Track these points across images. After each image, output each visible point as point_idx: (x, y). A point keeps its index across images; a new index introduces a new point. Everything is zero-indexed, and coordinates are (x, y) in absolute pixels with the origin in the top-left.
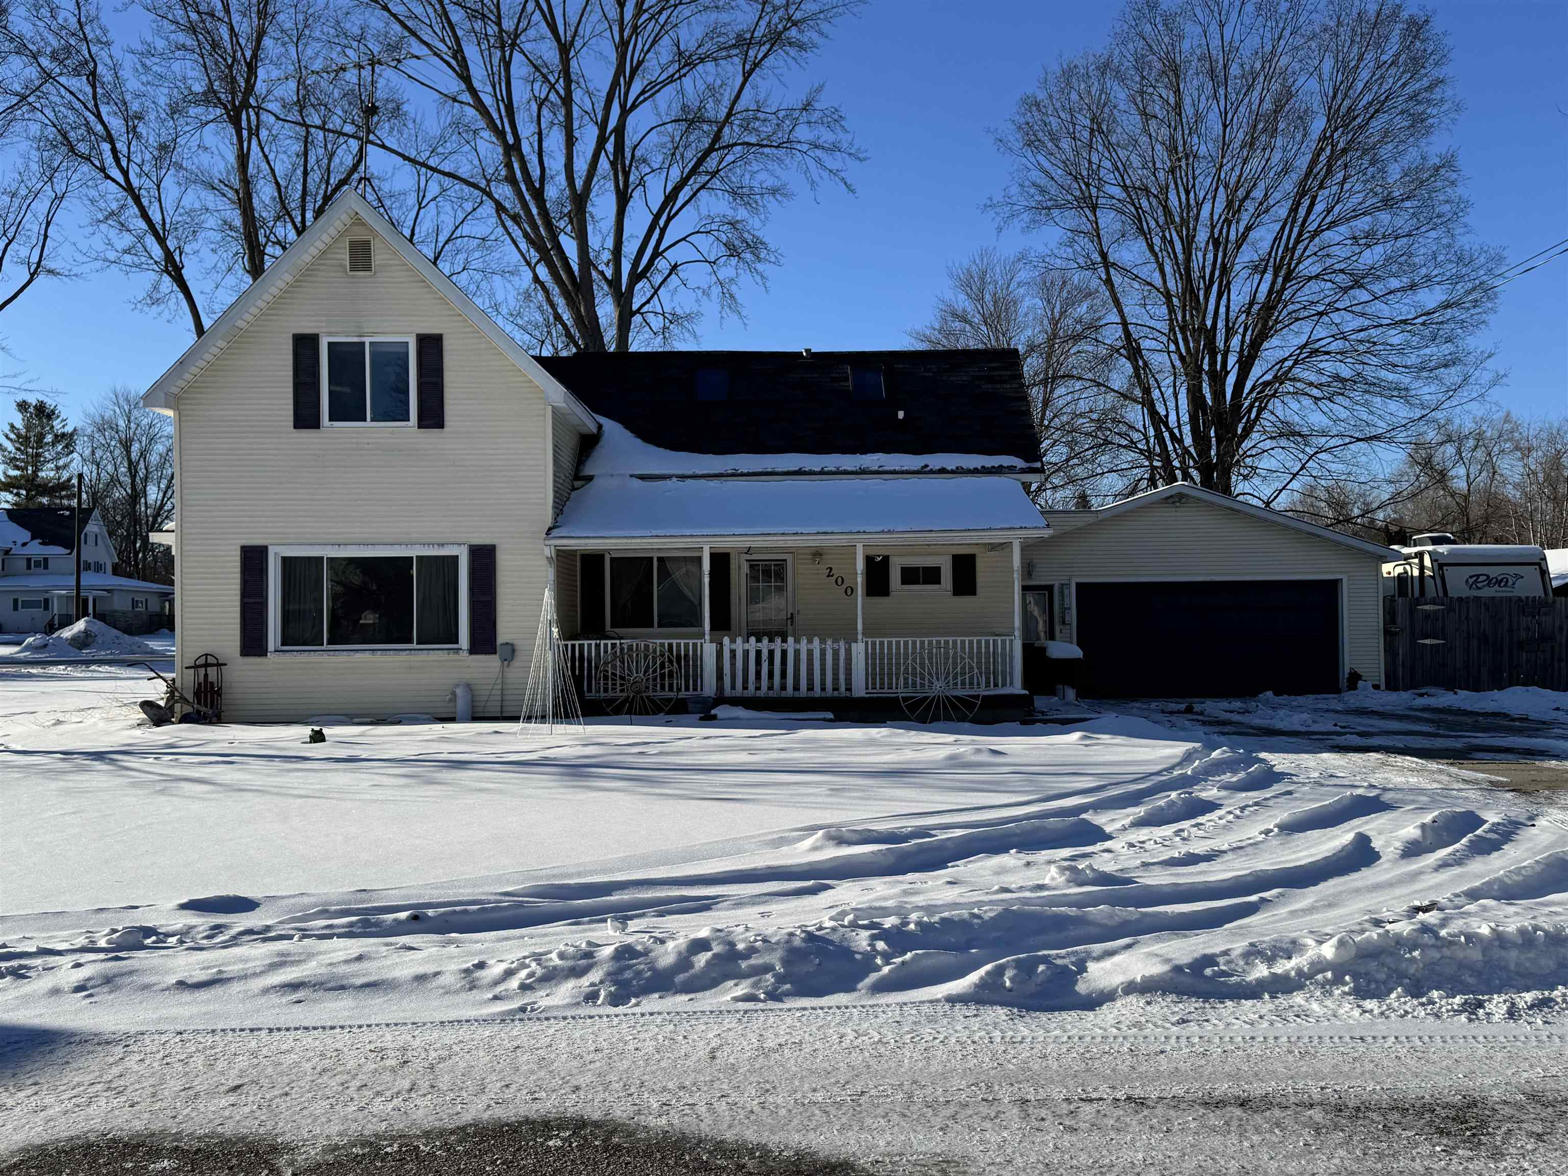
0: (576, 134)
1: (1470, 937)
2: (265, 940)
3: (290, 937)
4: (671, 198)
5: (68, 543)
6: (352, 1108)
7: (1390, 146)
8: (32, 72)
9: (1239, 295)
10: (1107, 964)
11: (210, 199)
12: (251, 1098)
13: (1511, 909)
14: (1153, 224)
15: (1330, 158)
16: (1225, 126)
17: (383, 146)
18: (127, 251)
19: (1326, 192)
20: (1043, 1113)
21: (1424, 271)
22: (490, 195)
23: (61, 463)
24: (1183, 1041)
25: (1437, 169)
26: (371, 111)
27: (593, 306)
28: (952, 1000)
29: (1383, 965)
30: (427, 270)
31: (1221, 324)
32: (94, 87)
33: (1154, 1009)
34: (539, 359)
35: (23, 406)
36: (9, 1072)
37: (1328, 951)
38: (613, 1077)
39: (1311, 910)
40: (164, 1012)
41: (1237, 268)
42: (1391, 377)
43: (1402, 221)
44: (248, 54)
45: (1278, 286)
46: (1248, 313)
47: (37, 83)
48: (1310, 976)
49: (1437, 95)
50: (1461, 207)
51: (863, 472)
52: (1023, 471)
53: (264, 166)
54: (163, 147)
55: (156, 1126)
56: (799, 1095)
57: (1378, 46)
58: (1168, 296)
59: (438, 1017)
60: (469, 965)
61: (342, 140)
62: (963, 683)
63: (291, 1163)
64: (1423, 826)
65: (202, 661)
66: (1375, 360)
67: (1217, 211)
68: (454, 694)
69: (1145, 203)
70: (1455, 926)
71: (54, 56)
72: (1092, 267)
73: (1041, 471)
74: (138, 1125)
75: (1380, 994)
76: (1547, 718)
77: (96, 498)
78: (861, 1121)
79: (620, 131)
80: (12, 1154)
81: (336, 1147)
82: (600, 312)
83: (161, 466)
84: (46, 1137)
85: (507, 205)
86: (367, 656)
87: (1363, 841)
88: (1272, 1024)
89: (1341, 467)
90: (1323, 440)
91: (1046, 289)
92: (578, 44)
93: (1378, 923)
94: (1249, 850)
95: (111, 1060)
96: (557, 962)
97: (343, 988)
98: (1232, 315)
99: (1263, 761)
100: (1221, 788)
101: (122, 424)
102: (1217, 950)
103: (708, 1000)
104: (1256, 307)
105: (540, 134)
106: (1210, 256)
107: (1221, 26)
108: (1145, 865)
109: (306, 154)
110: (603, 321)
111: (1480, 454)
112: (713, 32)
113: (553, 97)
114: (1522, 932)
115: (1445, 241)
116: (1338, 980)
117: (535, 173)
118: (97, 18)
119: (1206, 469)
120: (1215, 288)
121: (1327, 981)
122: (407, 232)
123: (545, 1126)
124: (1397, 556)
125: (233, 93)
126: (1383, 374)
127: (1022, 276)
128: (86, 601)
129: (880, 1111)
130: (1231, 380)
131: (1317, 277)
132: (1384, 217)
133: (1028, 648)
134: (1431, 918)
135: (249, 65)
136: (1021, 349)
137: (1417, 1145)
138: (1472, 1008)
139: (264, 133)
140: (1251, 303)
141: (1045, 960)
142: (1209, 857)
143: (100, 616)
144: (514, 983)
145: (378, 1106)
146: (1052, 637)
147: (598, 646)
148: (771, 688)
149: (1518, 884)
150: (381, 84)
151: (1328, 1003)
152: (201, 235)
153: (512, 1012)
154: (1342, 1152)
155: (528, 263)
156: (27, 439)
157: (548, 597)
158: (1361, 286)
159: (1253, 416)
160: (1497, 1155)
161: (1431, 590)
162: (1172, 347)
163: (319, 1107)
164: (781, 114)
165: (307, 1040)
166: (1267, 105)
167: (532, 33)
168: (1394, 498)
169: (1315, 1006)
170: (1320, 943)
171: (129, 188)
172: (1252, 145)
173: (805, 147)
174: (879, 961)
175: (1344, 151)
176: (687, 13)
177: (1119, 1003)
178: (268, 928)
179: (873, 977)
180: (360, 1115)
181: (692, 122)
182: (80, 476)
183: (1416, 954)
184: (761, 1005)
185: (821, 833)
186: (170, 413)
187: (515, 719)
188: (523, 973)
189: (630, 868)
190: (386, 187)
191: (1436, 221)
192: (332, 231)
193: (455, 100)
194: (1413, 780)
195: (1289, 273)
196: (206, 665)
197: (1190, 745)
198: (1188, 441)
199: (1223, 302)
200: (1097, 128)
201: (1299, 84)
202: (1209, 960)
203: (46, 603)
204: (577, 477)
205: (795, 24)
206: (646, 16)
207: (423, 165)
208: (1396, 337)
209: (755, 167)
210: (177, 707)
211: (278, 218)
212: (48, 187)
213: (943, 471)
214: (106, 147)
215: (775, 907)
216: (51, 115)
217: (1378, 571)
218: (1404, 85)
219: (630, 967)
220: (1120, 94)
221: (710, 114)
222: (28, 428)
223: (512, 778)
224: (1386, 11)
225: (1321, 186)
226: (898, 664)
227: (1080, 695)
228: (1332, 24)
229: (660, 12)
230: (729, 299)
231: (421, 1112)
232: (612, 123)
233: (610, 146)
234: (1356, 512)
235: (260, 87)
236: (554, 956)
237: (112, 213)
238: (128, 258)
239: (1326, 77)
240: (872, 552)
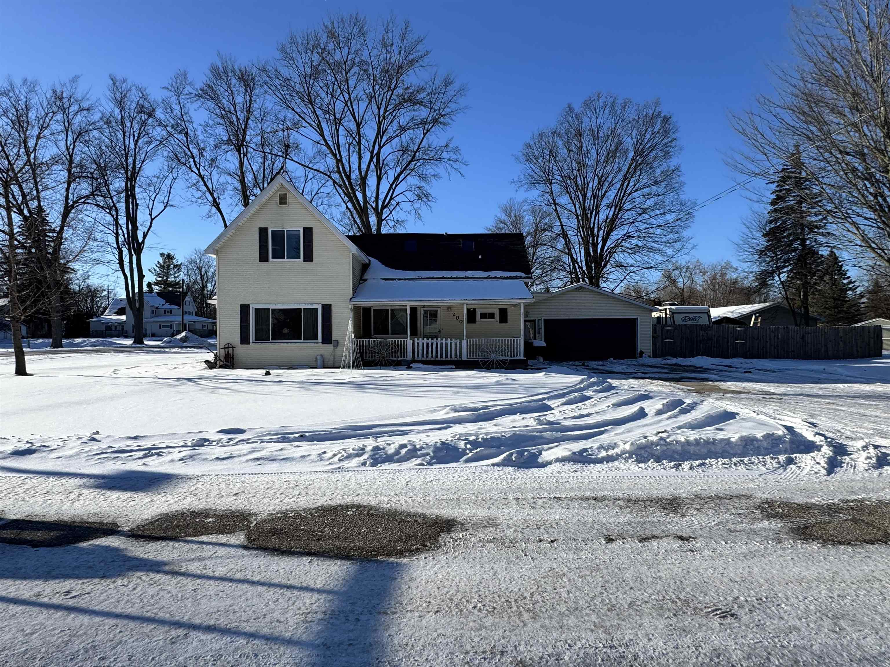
0: (363, 155)
1: (677, 442)
2: (247, 443)
3: (257, 442)
4: (397, 178)
5: (179, 305)
6: (278, 501)
7: (657, 163)
8: (164, 133)
9: (602, 215)
10: (550, 452)
11: (229, 179)
12: (242, 497)
13: (692, 432)
14: (572, 190)
15: (635, 166)
16: (598, 155)
17: (292, 160)
18: (199, 198)
19: (634, 179)
20: (524, 502)
21: (668, 208)
22: (331, 178)
23: (176, 275)
24: (575, 478)
25: (673, 171)
26: (288, 146)
27: (368, 218)
28: (494, 465)
29: (646, 451)
30: (308, 205)
31: (596, 226)
32: (187, 138)
33: (565, 467)
34: (348, 237)
35: (162, 255)
36: (155, 488)
37: (627, 447)
38: (371, 491)
39: (623, 433)
40: (211, 468)
41: (602, 206)
42: (656, 246)
43: (660, 189)
44: (243, 126)
45: (616, 213)
46: (606, 222)
47: (166, 137)
48: (620, 456)
49: (673, 144)
50: (682, 184)
51: (466, 278)
52: (525, 278)
53: (249, 167)
54: (212, 160)
55: (208, 507)
56: (437, 497)
57: (653, 126)
58: (577, 216)
59: (309, 470)
60: (320, 452)
61: (277, 158)
62: (502, 355)
63: (255, 520)
64: (663, 404)
65: (226, 346)
66: (650, 240)
67: (595, 185)
68: (316, 358)
69: (569, 182)
70: (672, 438)
71: (172, 127)
72: (550, 204)
73: (531, 278)
74: (201, 507)
75: (645, 462)
76: (708, 367)
77: (189, 288)
78: (459, 505)
79: (378, 154)
80: (156, 516)
81: (272, 514)
82: (370, 220)
83: (212, 277)
84: (168, 511)
85: (337, 181)
86: (285, 345)
87: (642, 409)
88: (606, 472)
89: (638, 278)
90: (632, 268)
91: (534, 212)
92: (363, 123)
93: (645, 437)
94: (602, 413)
95: (192, 484)
96: (352, 451)
97: (275, 460)
98: (600, 223)
99: (608, 382)
100: (593, 391)
101: (198, 261)
102: (588, 447)
103: (406, 465)
104: (608, 220)
105: (349, 155)
106: (592, 201)
107: (597, 118)
108: (565, 418)
109: (264, 163)
110: (371, 223)
111: (688, 274)
112: (413, 119)
113: (354, 142)
114: (696, 440)
115: (676, 197)
116: (630, 457)
117: (348, 170)
118: (188, 113)
119: (591, 278)
120: (594, 213)
121: (626, 457)
122: (301, 191)
123: (347, 507)
124: (657, 310)
125: (238, 140)
126: (653, 244)
127: (525, 208)
128: (186, 325)
129: (466, 502)
130: (600, 246)
131: (630, 209)
132: (654, 188)
133: (526, 343)
134: (664, 435)
135: (243, 130)
136: (525, 234)
137: (655, 512)
138: (677, 466)
139: (249, 155)
140: (607, 219)
141: (527, 451)
142: (587, 416)
143: (190, 331)
144: (336, 459)
145: (287, 500)
146: (535, 339)
147: (369, 341)
148: (432, 357)
149: (695, 424)
150: (292, 137)
151: (627, 465)
152: (226, 193)
153: (336, 469)
154: (629, 515)
155: (344, 202)
156: (164, 266)
157: (350, 323)
158: (646, 213)
159: (607, 259)
160: (683, 516)
161: (669, 322)
162: (579, 234)
163: (266, 501)
164: (437, 148)
165: (263, 478)
166: (613, 147)
167: (346, 119)
168: (657, 290)
169: (622, 466)
170: (625, 444)
171: (200, 175)
172: (607, 161)
173: (446, 160)
174: (468, 451)
175: (640, 164)
176: (403, 112)
177: (553, 465)
178: (249, 439)
179: (466, 457)
180: (281, 503)
181: (405, 151)
182: (183, 280)
183: (658, 447)
184: (425, 467)
185: (448, 408)
186: (214, 256)
187: (339, 368)
188: (340, 455)
189: (379, 420)
190: (293, 175)
191: (673, 189)
192: (273, 190)
193: (318, 143)
194: (661, 389)
195: (620, 208)
196: (228, 348)
197: (583, 377)
198: (584, 268)
199: (597, 218)
200: (552, 155)
201: (624, 140)
202: (586, 450)
203: (171, 326)
204: (361, 279)
205: (442, 116)
206: (388, 113)
207: (307, 167)
208: (658, 232)
209: (428, 167)
210: (218, 363)
211: (254, 186)
212: (171, 175)
213: (495, 277)
214: (191, 160)
215: (431, 434)
216: (171, 148)
217: (651, 315)
218: (662, 140)
219: (378, 453)
220: (560, 143)
221: (412, 149)
222: (164, 263)
223: (338, 389)
224: (656, 113)
225: (632, 177)
226: (479, 348)
227: (544, 360)
228: (636, 118)
229: (393, 112)
230: (418, 215)
231: (302, 502)
232: (376, 151)
233: (375, 160)
234: (644, 294)
235: (248, 138)
236: (351, 449)
237: (194, 184)
238: (200, 201)
239: (634, 137)
240: (469, 307)
